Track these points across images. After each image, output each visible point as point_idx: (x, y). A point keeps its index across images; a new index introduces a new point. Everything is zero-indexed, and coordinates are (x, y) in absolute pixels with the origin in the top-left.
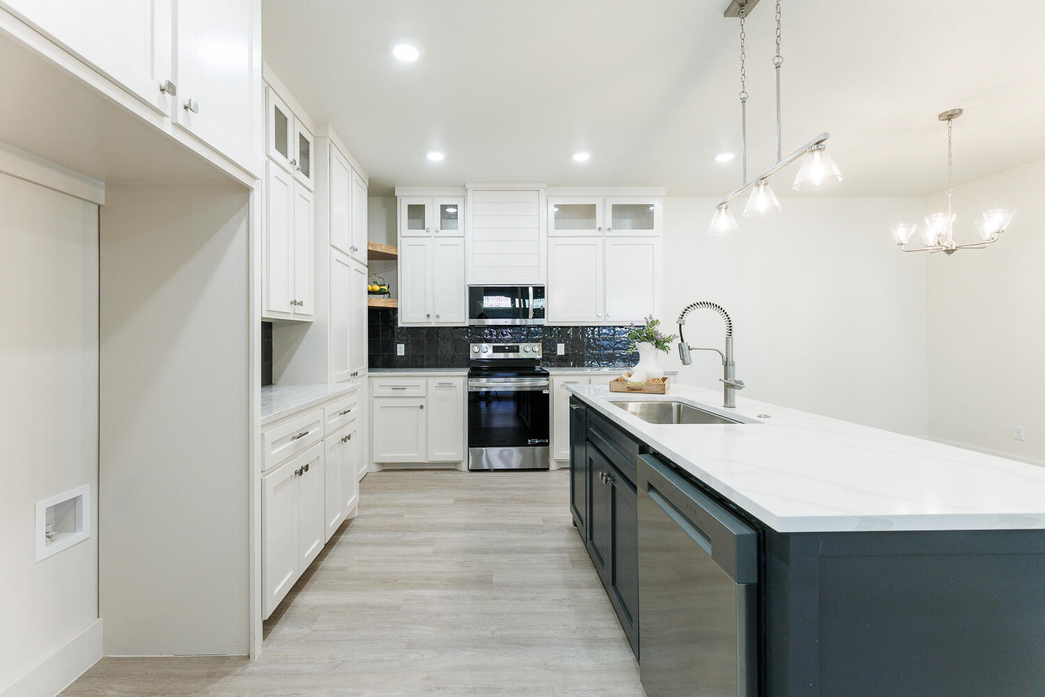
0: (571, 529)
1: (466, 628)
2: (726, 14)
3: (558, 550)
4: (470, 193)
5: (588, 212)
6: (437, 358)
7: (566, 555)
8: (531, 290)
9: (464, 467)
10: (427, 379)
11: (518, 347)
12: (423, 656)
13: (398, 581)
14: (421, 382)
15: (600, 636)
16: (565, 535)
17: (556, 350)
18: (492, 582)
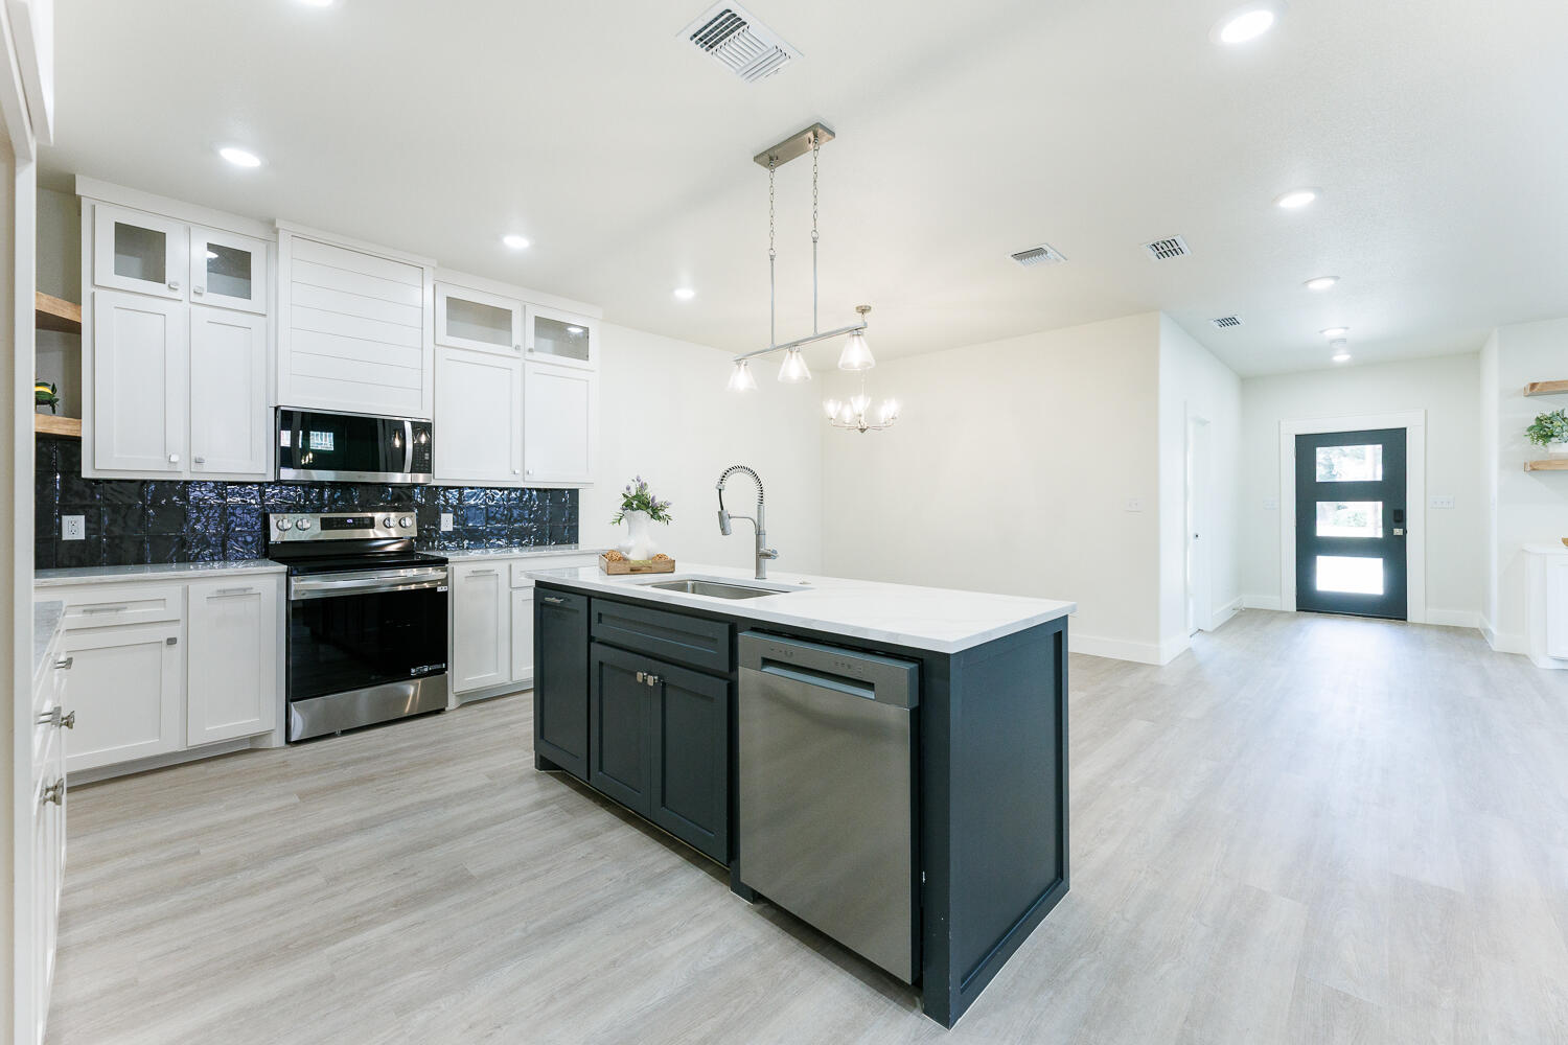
0: (537, 776)
1: (480, 945)
2: (756, 158)
3: (540, 805)
4: (283, 238)
5: (498, 320)
6: (183, 543)
7: (555, 807)
8: (408, 427)
9: (278, 739)
10: (186, 583)
11: (372, 519)
12: (438, 1008)
13: (291, 946)
14: (173, 592)
15: (658, 871)
16: (534, 785)
17: (438, 524)
18: (471, 877)
